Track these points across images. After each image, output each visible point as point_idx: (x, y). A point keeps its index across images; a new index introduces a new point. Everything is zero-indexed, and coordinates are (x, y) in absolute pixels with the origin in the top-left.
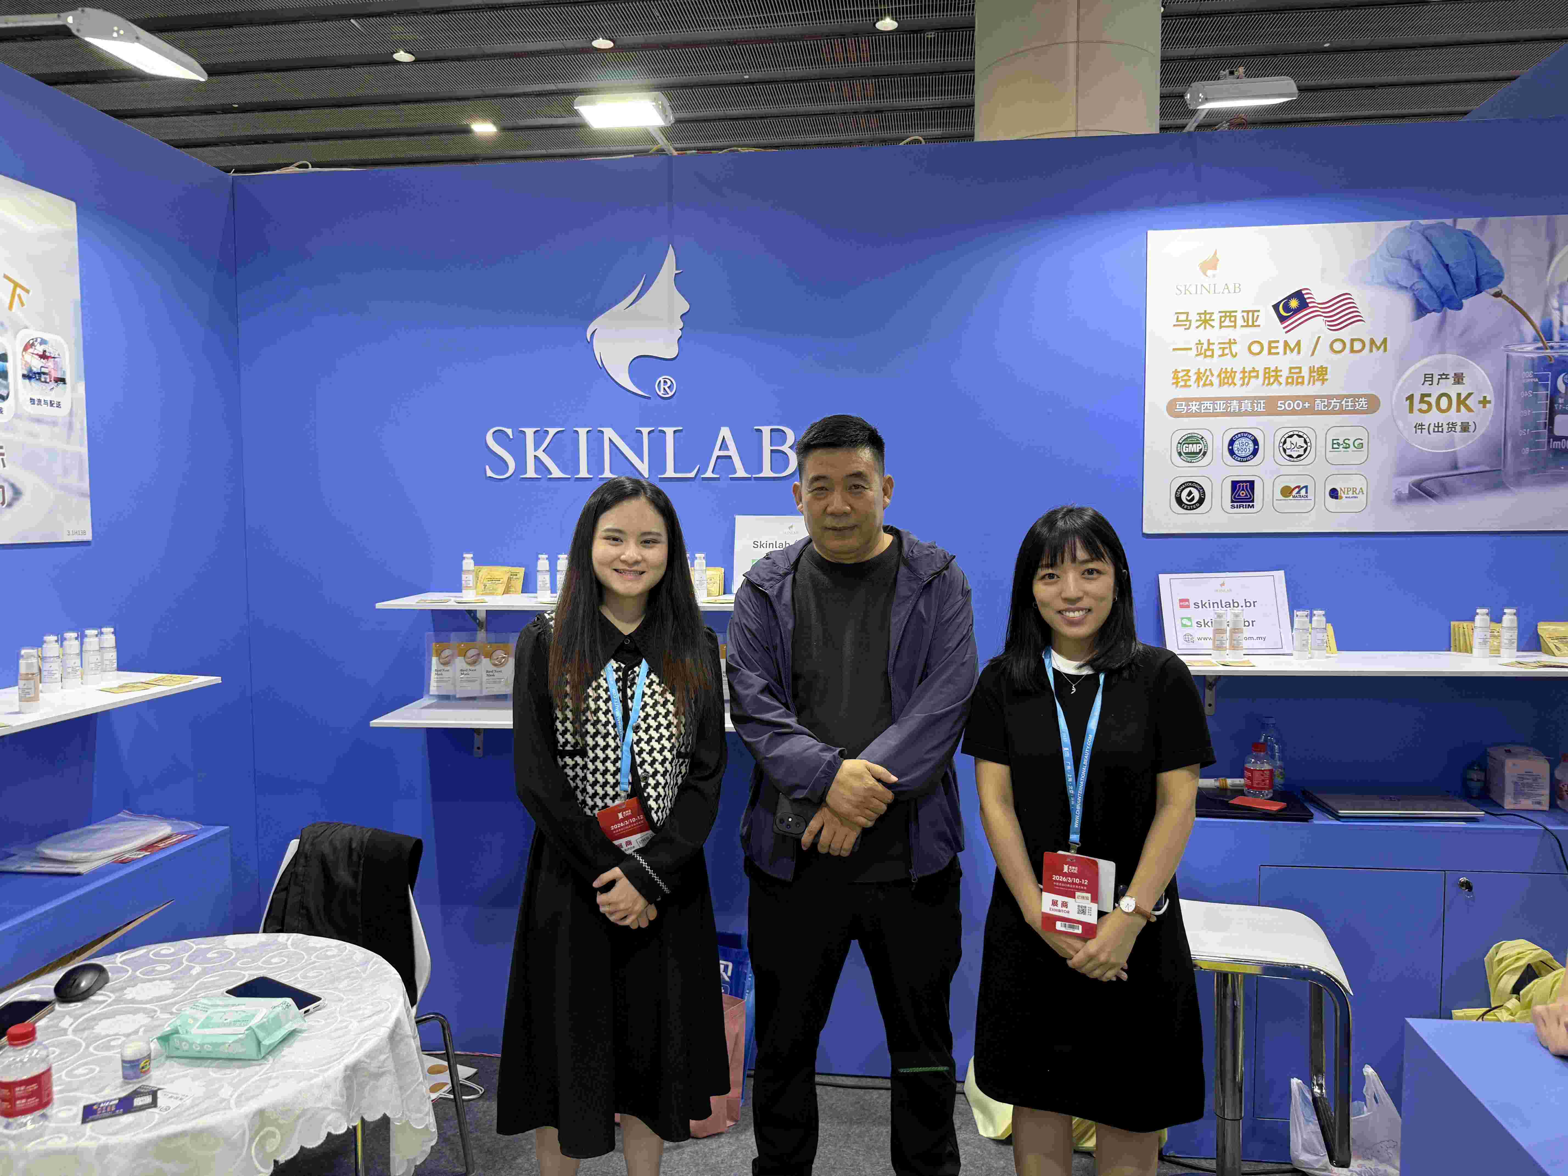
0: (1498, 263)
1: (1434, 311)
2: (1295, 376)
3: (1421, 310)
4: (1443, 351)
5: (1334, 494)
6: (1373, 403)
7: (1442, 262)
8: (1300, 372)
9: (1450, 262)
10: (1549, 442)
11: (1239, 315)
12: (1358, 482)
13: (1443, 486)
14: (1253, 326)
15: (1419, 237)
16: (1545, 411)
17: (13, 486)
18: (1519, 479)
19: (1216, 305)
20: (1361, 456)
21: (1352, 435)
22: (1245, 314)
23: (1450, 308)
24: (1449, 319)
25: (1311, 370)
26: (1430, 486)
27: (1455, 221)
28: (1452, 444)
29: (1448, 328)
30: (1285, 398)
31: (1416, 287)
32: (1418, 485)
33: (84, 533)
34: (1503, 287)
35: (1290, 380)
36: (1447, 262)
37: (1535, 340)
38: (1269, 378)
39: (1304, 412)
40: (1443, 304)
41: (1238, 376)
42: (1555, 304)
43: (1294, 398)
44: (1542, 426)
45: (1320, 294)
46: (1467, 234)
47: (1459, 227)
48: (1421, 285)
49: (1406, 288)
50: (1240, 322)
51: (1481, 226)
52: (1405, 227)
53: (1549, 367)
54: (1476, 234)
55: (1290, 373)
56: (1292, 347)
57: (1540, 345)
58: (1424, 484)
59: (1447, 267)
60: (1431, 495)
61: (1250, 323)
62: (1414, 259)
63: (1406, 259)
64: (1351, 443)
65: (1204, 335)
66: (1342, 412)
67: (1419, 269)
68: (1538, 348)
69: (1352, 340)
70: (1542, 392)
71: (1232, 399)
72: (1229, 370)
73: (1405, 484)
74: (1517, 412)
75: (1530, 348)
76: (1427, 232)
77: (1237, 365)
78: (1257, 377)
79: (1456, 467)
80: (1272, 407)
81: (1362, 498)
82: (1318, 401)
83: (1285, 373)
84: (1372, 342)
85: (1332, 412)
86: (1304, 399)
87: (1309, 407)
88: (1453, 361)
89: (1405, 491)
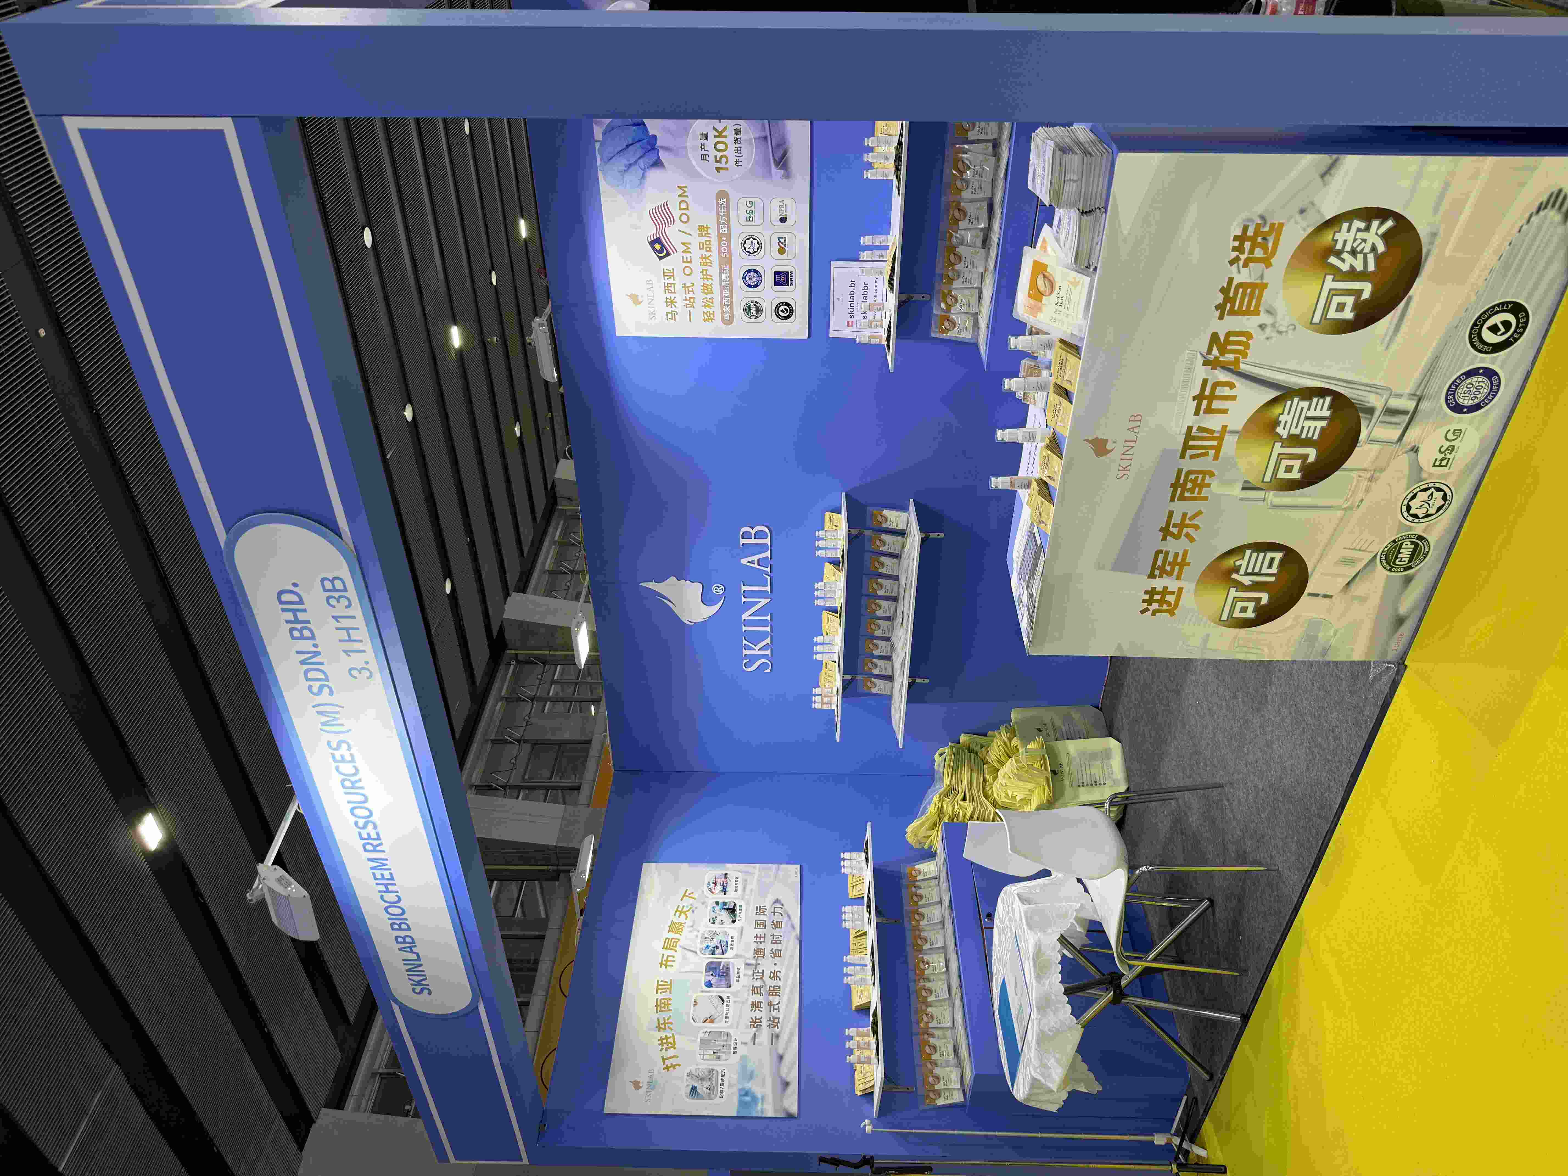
1: (658, 155)
2: (705, 246)
3: (658, 163)
4: (686, 148)
5: (783, 220)
6: (722, 195)
7: (625, 149)
8: (703, 243)
9: (624, 143)
11: (667, 281)
12: (776, 203)
13: (778, 146)
14: (673, 273)
15: (608, 165)
17: (774, 903)
19: (661, 296)
20: (758, 202)
21: (743, 209)
22: (667, 278)
23: (656, 143)
24: (663, 144)
25: (701, 235)
26: (778, 156)
27: (597, 141)
29: (671, 146)
30: (720, 252)
31: (642, 167)
32: (777, 164)
33: (796, 869)
35: (708, 249)
36: (625, 146)
38: (707, 263)
39: (729, 240)
40: (654, 148)
41: (706, 282)
43: (720, 246)
45: (650, 230)
46: (604, 134)
47: (600, 139)
48: (641, 163)
49: (644, 173)
50: (671, 281)
52: (603, 174)
55: (703, 249)
56: (686, 248)
58: (777, 159)
59: (628, 146)
60: (785, 155)
62: (623, 168)
63: (623, 175)
64: (749, 209)
65: (680, 303)
66: (728, 215)
67: (631, 165)
69: (680, 209)
71: (721, 285)
72: (702, 287)
73: (777, 173)
76: (605, 160)
77: (698, 283)
78: (706, 270)
79: (766, 138)
80: (726, 261)
81: (787, 201)
82: (721, 231)
83: (703, 252)
84: (680, 196)
85: (729, 221)
86: (720, 240)
87: (725, 237)
88: (692, 141)
89: (782, 172)
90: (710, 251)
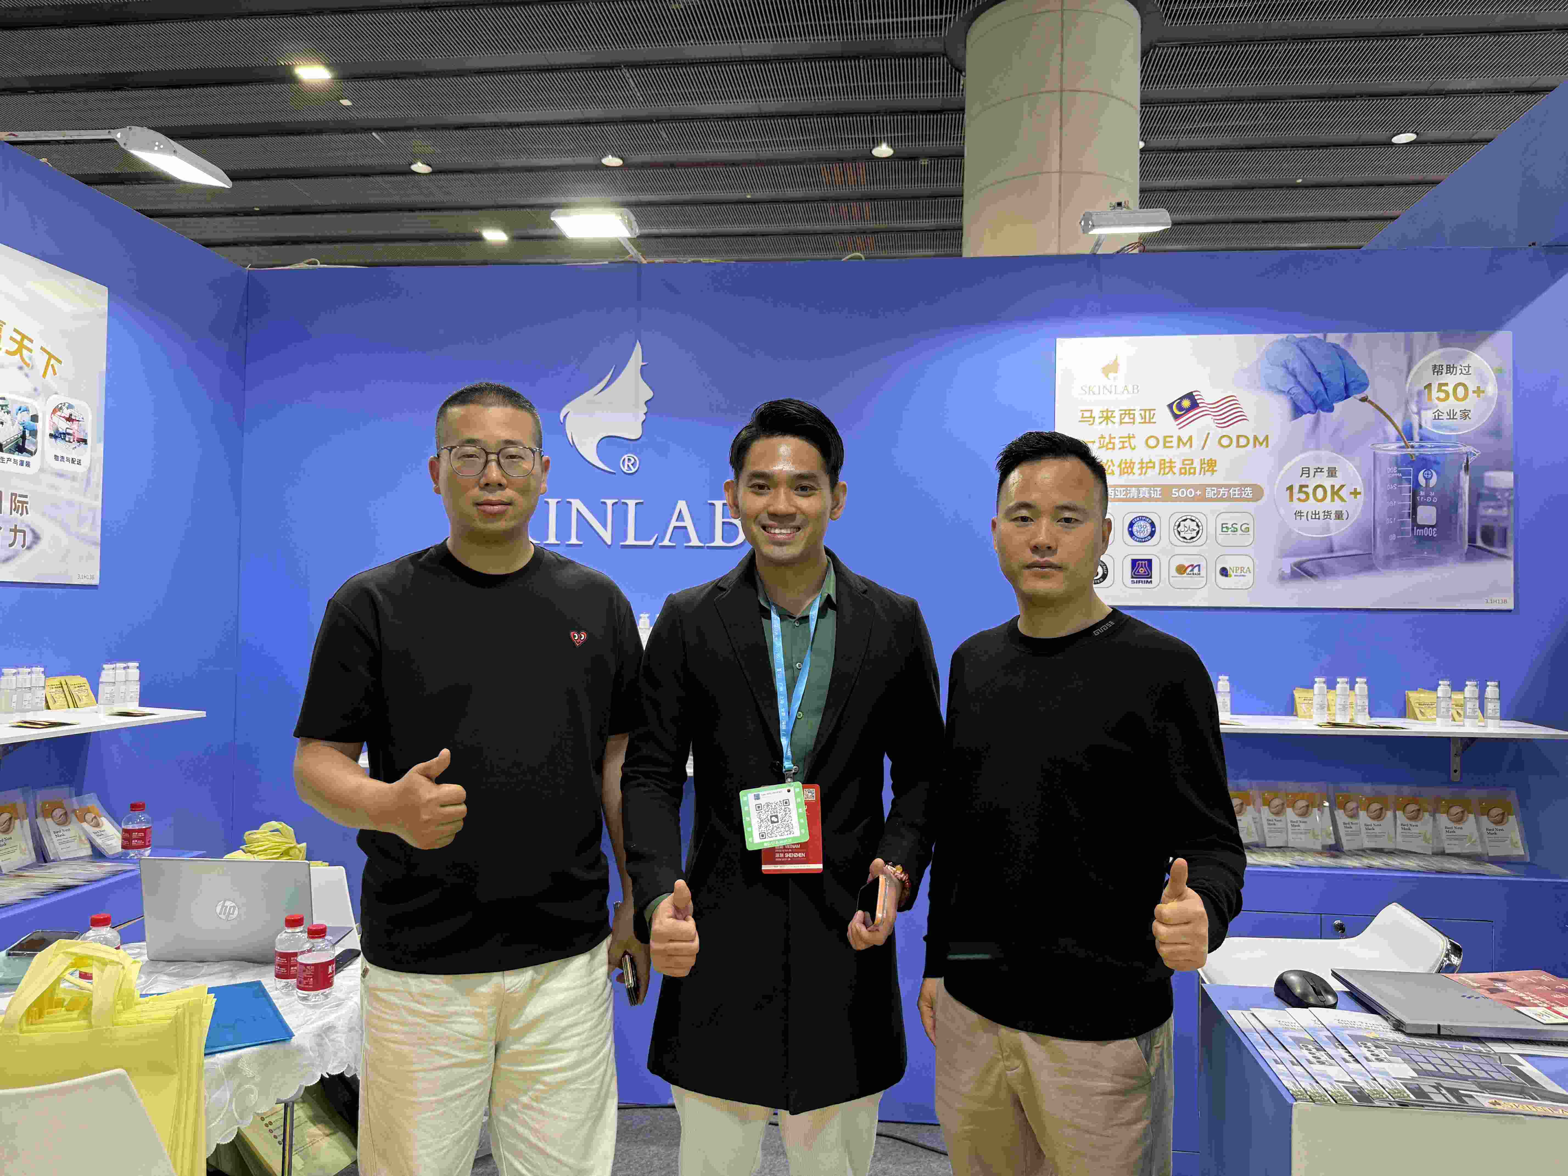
0: (1363, 372)
1: (1309, 412)
2: (1187, 467)
3: (1298, 411)
4: (1318, 448)
5: (1224, 572)
6: (1257, 493)
7: (1315, 370)
8: (1192, 464)
9: (1322, 370)
10: (1413, 529)
11: (1137, 413)
12: (1246, 562)
13: (1321, 566)
14: (1150, 422)
15: (1294, 348)
16: (1409, 503)
17: (33, 531)
18: (1388, 562)
19: (1117, 404)
20: (1249, 539)
21: (1239, 519)
22: (1143, 412)
23: (1323, 410)
24: (1322, 419)
25: (1202, 462)
26: (1308, 566)
27: (1325, 337)
28: (1328, 530)
29: (1321, 428)
30: (1179, 487)
31: (1293, 391)
32: (1299, 565)
33: (92, 578)
34: (1368, 392)
35: (1183, 471)
36: (1319, 371)
37: (1398, 440)
38: (1164, 468)
39: (1196, 499)
40: (1316, 407)
41: (1137, 466)
42: (1414, 408)
43: (1187, 487)
44: (1406, 515)
45: (1208, 395)
46: (1335, 346)
47: (1328, 340)
48: (1297, 390)
49: (1284, 392)
50: (1138, 419)
51: (1348, 340)
52: (1282, 340)
53: (1411, 463)
54: (1343, 346)
55: (1183, 464)
56: (1185, 440)
57: (1403, 444)
58: (1305, 565)
59: (1319, 374)
60: (1311, 575)
61: (1147, 420)
62: (1290, 366)
63: (1283, 366)
64: (1238, 527)
65: (1107, 429)
66: (1229, 499)
67: (1295, 377)
68: (1401, 447)
69: (1238, 437)
70: (1406, 486)
72: (1128, 460)
73: (1287, 566)
74: (1383, 503)
75: (1394, 446)
76: (1302, 344)
78: (1154, 467)
79: (1332, 551)
80: (1166, 494)
81: (1249, 577)
82: (1208, 489)
83: (1178, 465)
84: (1255, 438)
85: (1221, 499)
86: (1196, 487)
87: (1201, 495)
88: (1326, 457)
89: (1288, 571)
90: (1181, 473)
